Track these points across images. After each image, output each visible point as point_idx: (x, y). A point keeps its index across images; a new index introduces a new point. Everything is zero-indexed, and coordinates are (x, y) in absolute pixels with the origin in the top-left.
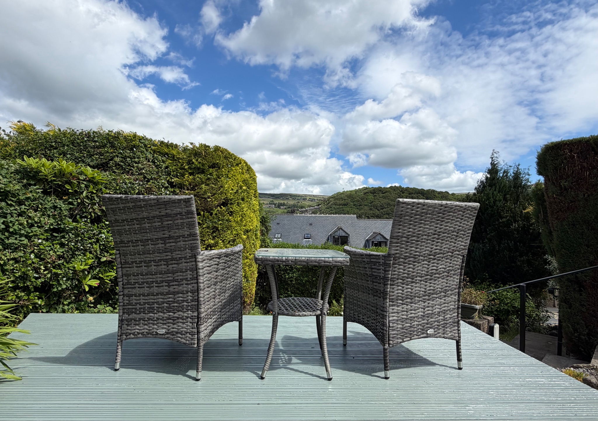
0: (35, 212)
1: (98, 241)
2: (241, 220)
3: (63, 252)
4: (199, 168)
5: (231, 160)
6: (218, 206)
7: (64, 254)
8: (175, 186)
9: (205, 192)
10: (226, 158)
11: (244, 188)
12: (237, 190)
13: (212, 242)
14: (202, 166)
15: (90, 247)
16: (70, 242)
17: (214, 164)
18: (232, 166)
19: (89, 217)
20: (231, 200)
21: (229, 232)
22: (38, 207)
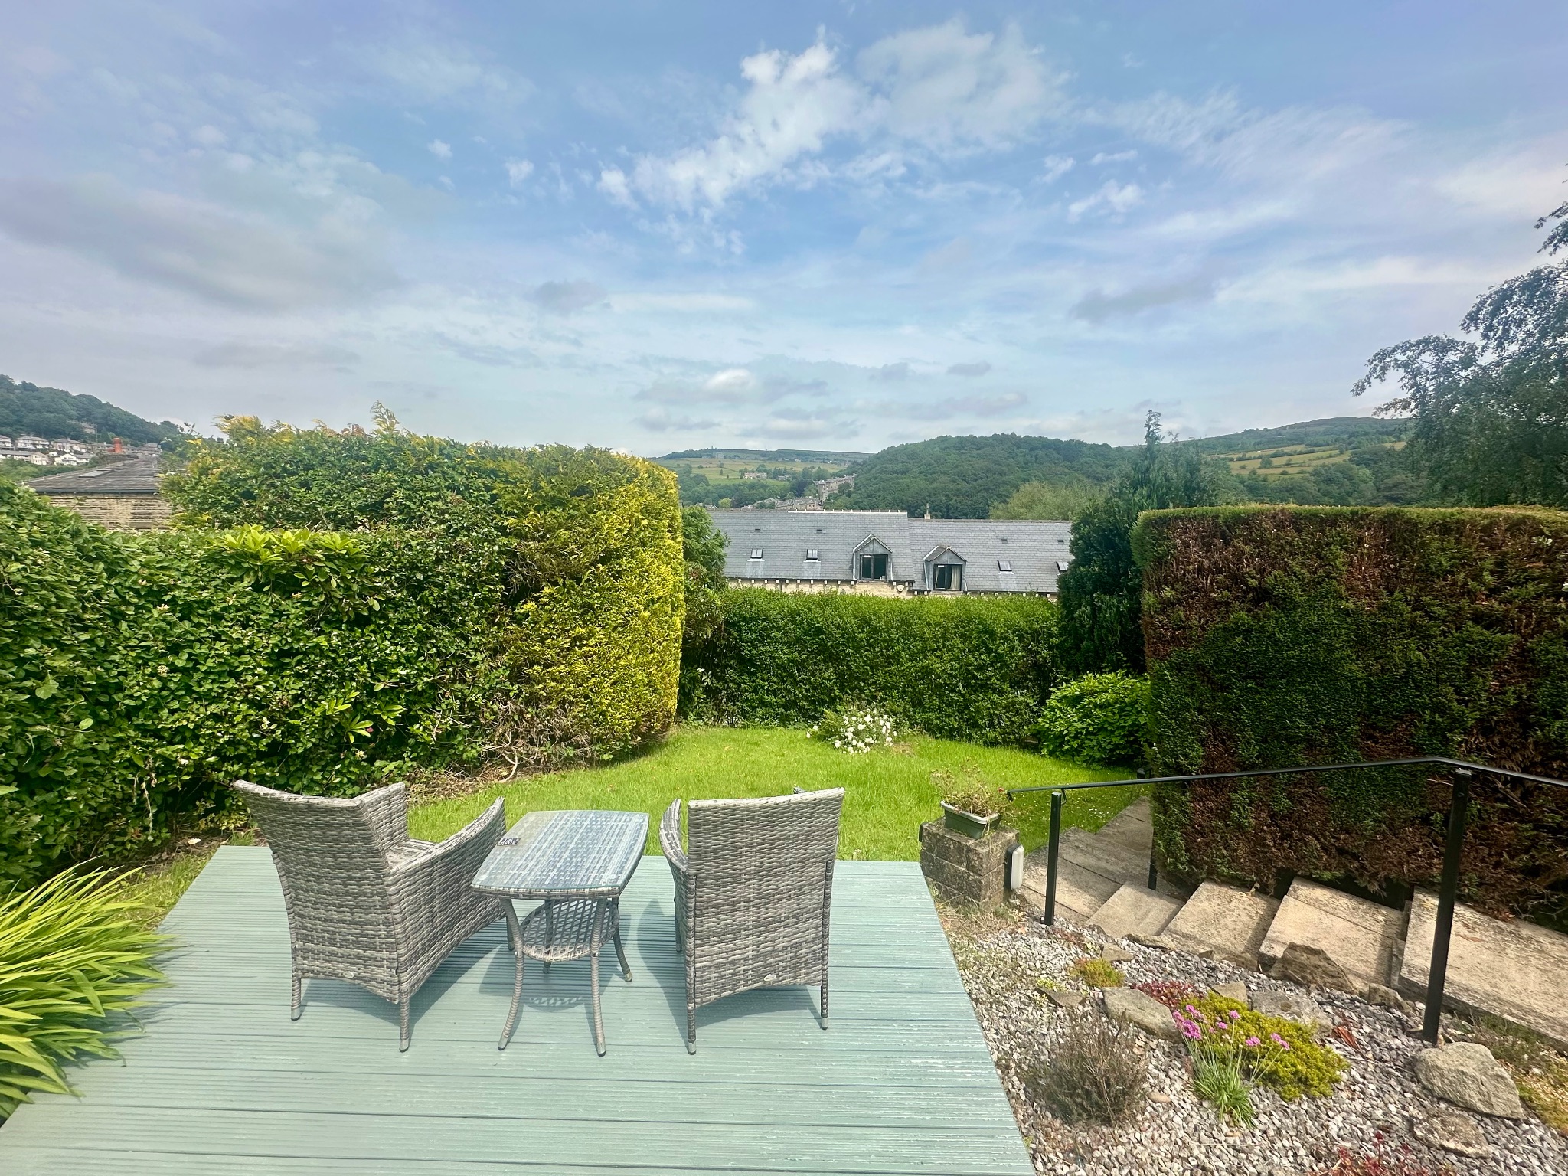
0: (244, 628)
1: (365, 658)
2: (639, 585)
3: (300, 689)
4: (553, 498)
5: (616, 473)
6: (591, 565)
7: (303, 691)
8: (510, 534)
9: (566, 544)
10: (606, 472)
11: (645, 522)
12: (630, 530)
13: (583, 631)
14: (559, 492)
15: (350, 672)
16: (313, 669)
17: (581, 487)
18: (619, 484)
19: (345, 620)
20: (617, 550)
21: (615, 609)
22: (248, 619)
